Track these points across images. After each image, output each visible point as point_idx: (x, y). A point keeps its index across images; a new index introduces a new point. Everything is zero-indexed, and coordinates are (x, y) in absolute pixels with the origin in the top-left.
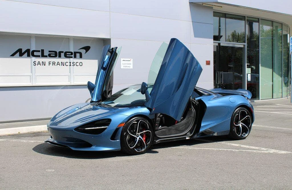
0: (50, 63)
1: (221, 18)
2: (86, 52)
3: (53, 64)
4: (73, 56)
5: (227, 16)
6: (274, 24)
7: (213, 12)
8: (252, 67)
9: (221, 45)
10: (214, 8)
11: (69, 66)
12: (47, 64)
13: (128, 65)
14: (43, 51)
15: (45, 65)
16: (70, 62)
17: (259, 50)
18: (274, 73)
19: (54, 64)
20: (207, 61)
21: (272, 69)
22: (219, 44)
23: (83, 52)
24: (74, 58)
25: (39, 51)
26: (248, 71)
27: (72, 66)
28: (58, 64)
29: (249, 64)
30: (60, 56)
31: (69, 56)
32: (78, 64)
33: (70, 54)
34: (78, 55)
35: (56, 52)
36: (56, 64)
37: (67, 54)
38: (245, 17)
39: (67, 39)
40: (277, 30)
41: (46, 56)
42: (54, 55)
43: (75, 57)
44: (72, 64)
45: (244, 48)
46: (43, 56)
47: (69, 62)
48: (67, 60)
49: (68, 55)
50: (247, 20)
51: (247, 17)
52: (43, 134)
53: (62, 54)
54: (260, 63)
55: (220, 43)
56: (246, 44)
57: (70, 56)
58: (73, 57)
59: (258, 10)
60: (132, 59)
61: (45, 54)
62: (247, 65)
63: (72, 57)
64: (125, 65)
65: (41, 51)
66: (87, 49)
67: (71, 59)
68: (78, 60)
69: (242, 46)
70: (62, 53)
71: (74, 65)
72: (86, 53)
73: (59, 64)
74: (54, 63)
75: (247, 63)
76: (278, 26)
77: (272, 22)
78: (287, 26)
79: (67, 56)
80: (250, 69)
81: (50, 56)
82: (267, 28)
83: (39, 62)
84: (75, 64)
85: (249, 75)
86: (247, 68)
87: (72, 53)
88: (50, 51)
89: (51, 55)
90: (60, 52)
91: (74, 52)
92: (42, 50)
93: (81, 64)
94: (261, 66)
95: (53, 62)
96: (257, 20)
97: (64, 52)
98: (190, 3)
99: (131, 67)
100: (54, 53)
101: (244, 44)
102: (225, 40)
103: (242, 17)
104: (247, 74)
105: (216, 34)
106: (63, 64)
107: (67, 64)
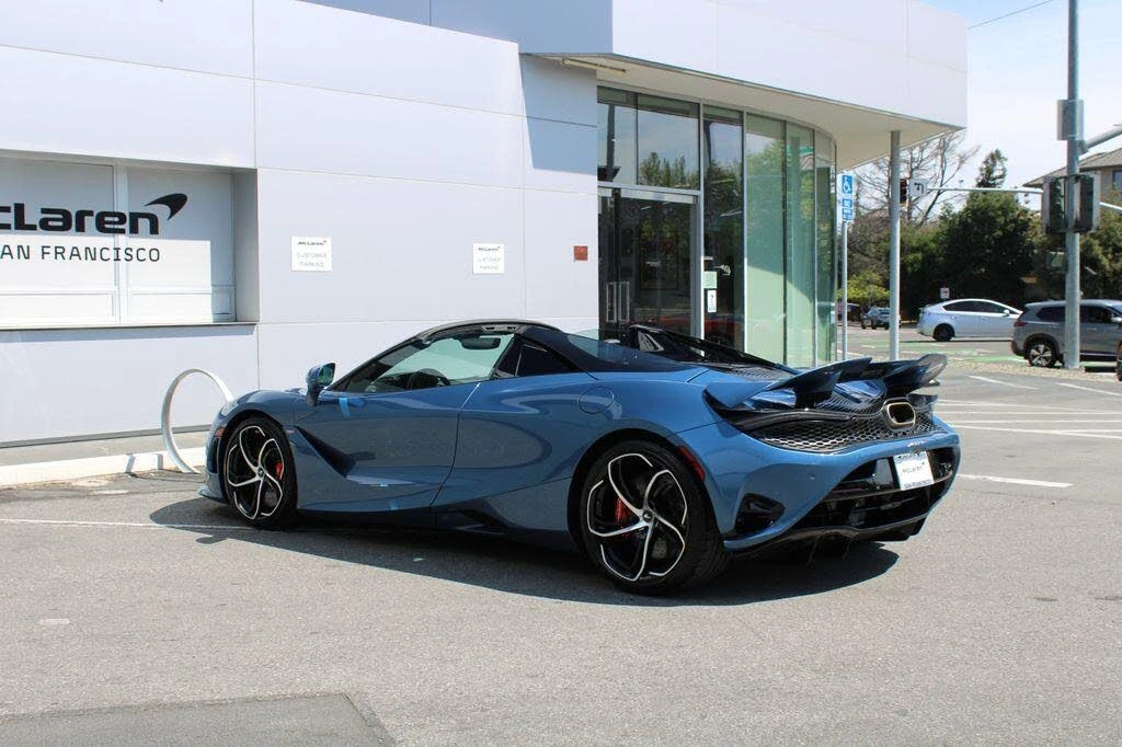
0: (46, 250)
1: (618, 109)
2: (173, 213)
3: (57, 253)
4: (126, 226)
5: (641, 100)
6: (791, 132)
7: (598, 87)
8: (722, 267)
9: (624, 194)
10: (602, 74)
11: (112, 261)
12: (36, 252)
13: (319, 260)
14: (20, 209)
15: (28, 258)
16: (117, 249)
17: (743, 214)
18: (788, 283)
19: (61, 254)
20: (576, 248)
21: (781, 277)
22: (616, 192)
23: (162, 211)
24: (131, 232)
25: (7, 209)
26: (708, 280)
27: (123, 261)
28: (75, 253)
29: (711, 258)
30: (81, 228)
31: (111, 226)
32: (142, 255)
33: (116, 219)
34: (144, 224)
35: (66, 214)
36: (67, 255)
37: (107, 219)
38: (699, 104)
39: (104, 168)
40: (796, 152)
41: (33, 228)
42: (60, 224)
43: (134, 230)
44: (122, 255)
45: (695, 205)
46: (21, 225)
47: (111, 248)
48: (107, 241)
49: (107, 223)
50: (705, 115)
51: (705, 105)
52: (25, 493)
53: (90, 222)
54: (746, 254)
55: (619, 189)
56: (701, 193)
57: (116, 226)
58: (127, 231)
59: (741, 83)
60: (329, 241)
61: (28, 221)
62: (706, 261)
63: (122, 231)
64: (304, 260)
65: (13, 209)
66: (175, 202)
67: (121, 237)
68: (143, 242)
69: (689, 200)
70: (87, 218)
71: (129, 258)
72: (170, 217)
73: (78, 255)
74: (59, 252)
75: (706, 254)
76: (798, 138)
77: (782, 127)
78: (829, 138)
79: (107, 226)
80: (715, 273)
81: (45, 225)
82: (759, 144)
83: (5, 246)
84: (134, 253)
85: (709, 293)
86: (706, 270)
87: (122, 218)
88: (44, 211)
89: (50, 223)
90: (81, 215)
91: (131, 214)
92: (16, 205)
93: (154, 253)
94: (748, 264)
95: (56, 247)
96: (736, 116)
97: (95, 214)
98: (520, 54)
99: (328, 266)
100: (60, 216)
101: (695, 192)
102: (634, 181)
103: (687, 108)
104: (706, 291)
105: (604, 163)
106: (91, 254)
107: (106, 254)
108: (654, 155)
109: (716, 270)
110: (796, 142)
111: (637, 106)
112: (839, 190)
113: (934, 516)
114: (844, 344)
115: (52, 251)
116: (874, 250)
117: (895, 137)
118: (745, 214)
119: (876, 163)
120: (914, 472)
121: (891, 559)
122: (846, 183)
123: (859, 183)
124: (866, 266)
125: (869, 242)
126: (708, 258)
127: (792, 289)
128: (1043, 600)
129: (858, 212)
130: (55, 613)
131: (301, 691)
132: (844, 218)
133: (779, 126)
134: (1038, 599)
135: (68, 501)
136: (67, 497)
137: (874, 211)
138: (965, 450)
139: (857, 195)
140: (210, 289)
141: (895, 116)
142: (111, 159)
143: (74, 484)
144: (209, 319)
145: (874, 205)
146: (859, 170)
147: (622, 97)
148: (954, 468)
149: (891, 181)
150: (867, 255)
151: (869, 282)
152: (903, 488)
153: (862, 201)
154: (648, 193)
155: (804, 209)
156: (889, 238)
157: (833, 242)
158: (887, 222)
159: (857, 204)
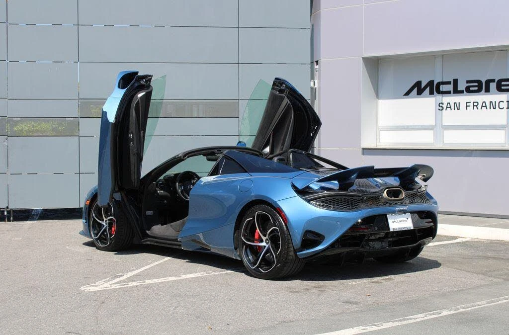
0: (468, 104)
3: (474, 106)
11: (505, 109)
12: (463, 106)
14: (456, 82)
15: (459, 109)
19: (476, 106)
25: (449, 83)
28: (484, 105)
30: (487, 90)
33: (508, 83)
35: (479, 82)
36: (479, 106)
37: (503, 83)
39: (502, 52)
41: (462, 92)
42: (476, 88)
46: (456, 91)
47: (505, 101)
48: (502, 97)
53: (493, 86)
61: (459, 89)
65: (452, 82)
70: (491, 84)
73: (486, 106)
74: (475, 105)
79: (503, 88)
81: (468, 90)
83: (448, 103)
88: (468, 82)
89: (471, 89)
90: (488, 82)
92: (454, 80)
95: (474, 103)
97: (496, 81)
100: (476, 84)
106: (493, 105)
107: (502, 105)
115: (471, 104)
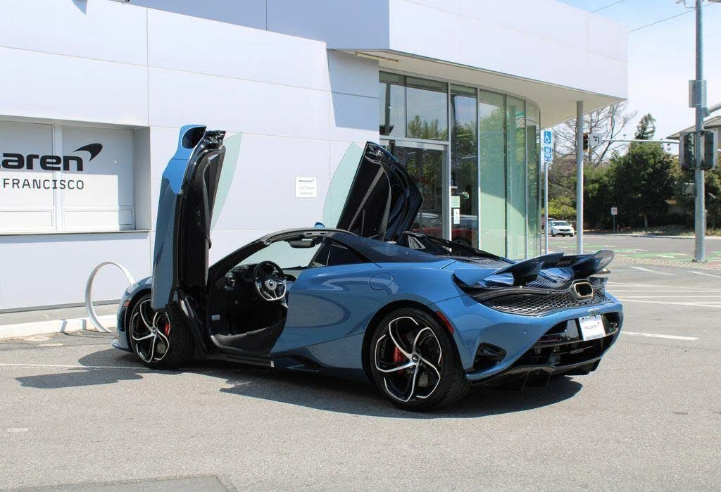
0: (6, 181)
1: (392, 86)
2: (93, 156)
3: (14, 184)
4: (61, 165)
5: (408, 81)
6: (510, 102)
7: (380, 71)
8: (463, 193)
9: (397, 144)
10: (382, 63)
11: (51, 189)
16: (55, 181)
17: (477, 157)
18: (508, 204)
19: (17, 184)
21: (504, 200)
22: (392, 143)
23: (86, 155)
24: (64, 170)
26: (454, 202)
27: (59, 189)
28: (26, 183)
29: (456, 187)
30: (30, 167)
31: (51, 165)
32: (72, 185)
33: (54, 161)
34: (73, 164)
35: (20, 157)
36: (21, 184)
37: (48, 160)
38: (447, 83)
39: (45, 127)
40: (513, 116)
42: (16, 164)
43: (66, 168)
44: (58, 185)
45: (446, 151)
47: (51, 180)
48: (48, 175)
49: (48, 163)
50: (452, 91)
51: (451, 84)
53: (36, 162)
54: (479, 184)
55: (394, 141)
56: (449, 143)
57: (54, 166)
58: (62, 168)
59: (475, 69)
62: (452, 189)
63: (58, 169)
66: (94, 149)
67: (58, 173)
68: (72, 176)
69: (441, 148)
70: (34, 160)
71: (63, 187)
72: (91, 158)
73: (28, 185)
74: (16, 183)
75: (454, 184)
76: (514, 106)
77: (504, 98)
78: (535, 106)
79: (48, 165)
80: (459, 197)
81: (6, 165)
82: (488, 110)
84: (66, 184)
85: (455, 210)
86: (452, 195)
87: (58, 160)
88: (5, 155)
89: (9, 163)
90: (31, 158)
91: (64, 157)
93: (80, 184)
94: (482, 191)
95: (13, 180)
96: (472, 91)
97: (40, 157)
98: (327, 49)
100: (16, 159)
101: (446, 143)
102: (404, 135)
103: (440, 86)
104: (453, 209)
105: (383, 123)
106: (37, 184)
107: (47, 184)
108: (417, 117)
109: (459, 195)
110: (513, 109)
111: (406, 85)
112: (542, 140)
113: (606, 358)
114: (546, 245)
115: (11, 182)
116: (566, 182)
117: (580, 105)
118: (479, 156)
119: (568, 123)
120: (593, 329)
121: (577, 387)
122: (547, 137)
123: (556, 137)
124: (560, 193)
125: (563, 177)
126: (454, 187)
127: (511, 208)
128: (678, 413)
129: (555, 156)
130: (17, 424)
131: (186, 474)
132: (545, 160)
133: (501, 98)
134: (675, 413)
135: (23, 351)
136: (21, 349)
137: (566, 155)
138: (626, 316)
139: (555, 144)
140: (117, 208)
141: (579, 91)
142: (51, 120)
143: (26, 339)
144: (116, 228)
145: (566, 151)
146: (556, 128)
147: (396, 79)
148: (619, 326)
149: (577, 135)
150: (562, 186)
151: (562, 204)
152: (585, 339)
153: (558, 148)
154: (413, 143)
155: (519, 154)
156: (576, 174)
157: (538, 177)
158: (575, 163)
159: (554, 151)
